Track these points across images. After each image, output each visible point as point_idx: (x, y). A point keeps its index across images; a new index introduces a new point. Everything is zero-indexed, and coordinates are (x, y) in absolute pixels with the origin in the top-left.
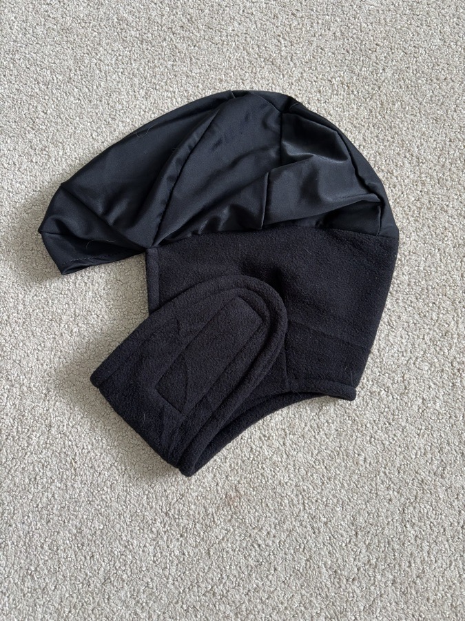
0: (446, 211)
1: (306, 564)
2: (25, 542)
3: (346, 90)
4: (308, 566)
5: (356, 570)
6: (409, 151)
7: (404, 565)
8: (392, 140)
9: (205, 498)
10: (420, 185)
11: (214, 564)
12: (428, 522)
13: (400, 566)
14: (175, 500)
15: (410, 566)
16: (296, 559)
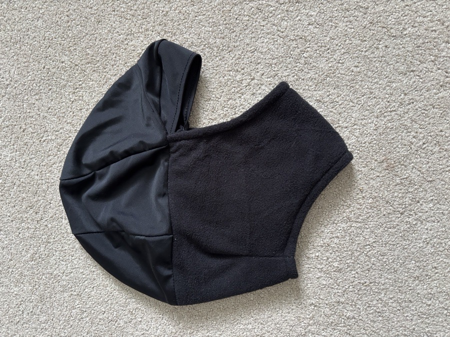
0: (167, 12)
1: (437, 108)
2: (426, 318)
3: (79, 90)
4: (438, 107)
5: (440, 71)
6: (123, 42)
7: (434, 35)
8: (115, 55)
9: (389, 185)
10: (147, 33)
11: (439, 177)
12: (402, 18)
13: (435, 38)
14: (391, 207)
15: (435, 31)
16: (433, 116)
